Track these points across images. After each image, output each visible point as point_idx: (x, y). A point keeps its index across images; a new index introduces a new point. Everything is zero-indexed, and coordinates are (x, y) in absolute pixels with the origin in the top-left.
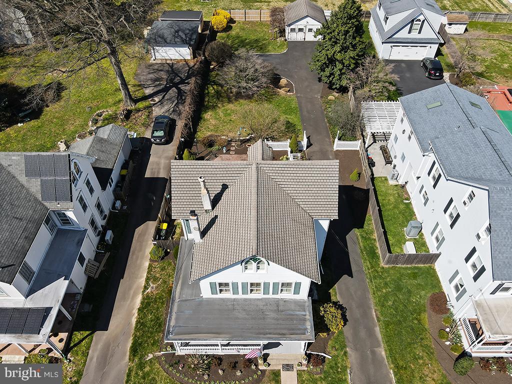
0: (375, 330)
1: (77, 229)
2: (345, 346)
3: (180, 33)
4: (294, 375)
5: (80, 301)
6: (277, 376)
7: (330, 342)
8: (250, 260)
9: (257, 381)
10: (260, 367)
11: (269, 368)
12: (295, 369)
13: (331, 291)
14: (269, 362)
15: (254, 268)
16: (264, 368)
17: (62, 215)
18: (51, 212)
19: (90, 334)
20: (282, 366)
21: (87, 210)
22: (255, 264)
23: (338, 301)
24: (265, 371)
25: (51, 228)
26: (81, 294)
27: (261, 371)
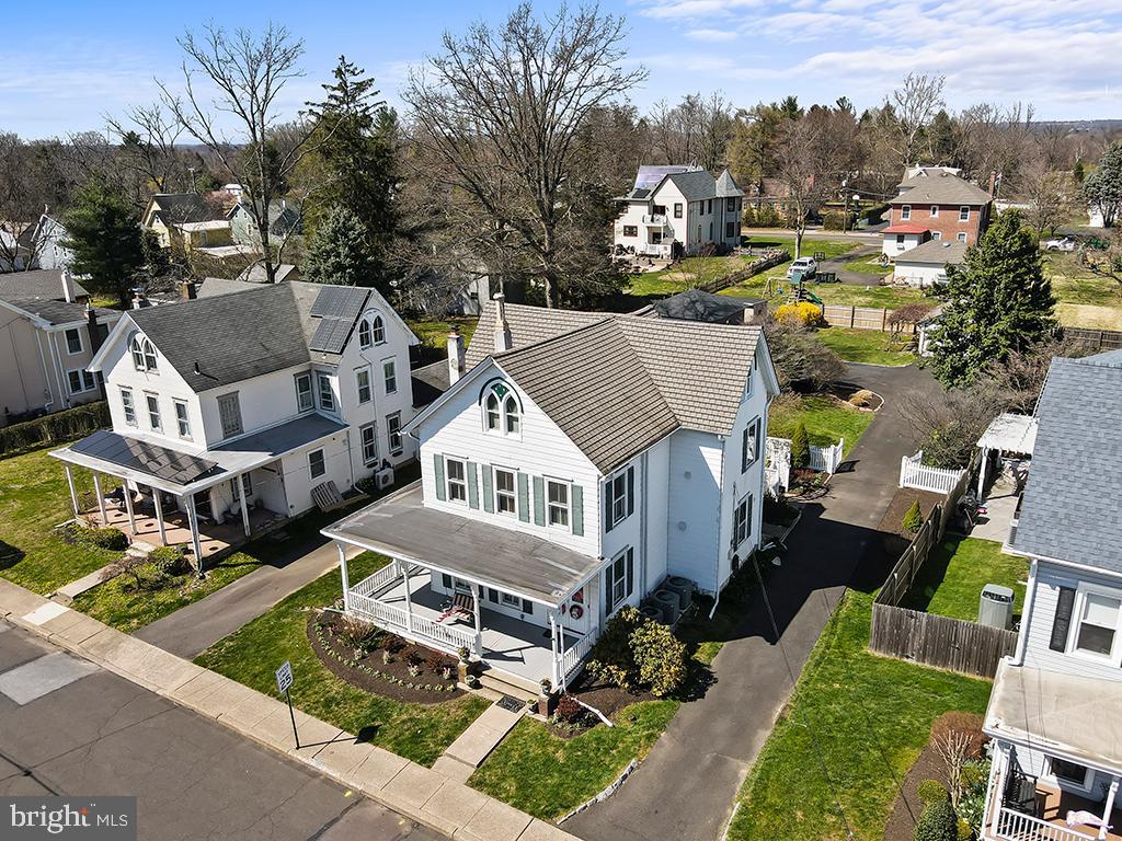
0: (756, 733)
1: (335, 420)
2: (662, 727)
3: (698, 305)
4: (512, 718)
5: (279, 526)
6: (480, 706)
7: (632, 706)
8: (493, 392)
9: (437, 698)
10: (459, 685)
11: (474, 691)
12: (521, 712)
13: (706, 646)
14: (482, 680)
15: (502, 422)
16: (467, 688)
17: (325, 384)
18: (314, 374)
19: (256, 563)
20: (500, 697)
21: (368, 405)
22: (501, 405)
23: (709, 666)
24: (463, 692)
25: (305, 402)
26: (287, 517)
27: (456, 689)
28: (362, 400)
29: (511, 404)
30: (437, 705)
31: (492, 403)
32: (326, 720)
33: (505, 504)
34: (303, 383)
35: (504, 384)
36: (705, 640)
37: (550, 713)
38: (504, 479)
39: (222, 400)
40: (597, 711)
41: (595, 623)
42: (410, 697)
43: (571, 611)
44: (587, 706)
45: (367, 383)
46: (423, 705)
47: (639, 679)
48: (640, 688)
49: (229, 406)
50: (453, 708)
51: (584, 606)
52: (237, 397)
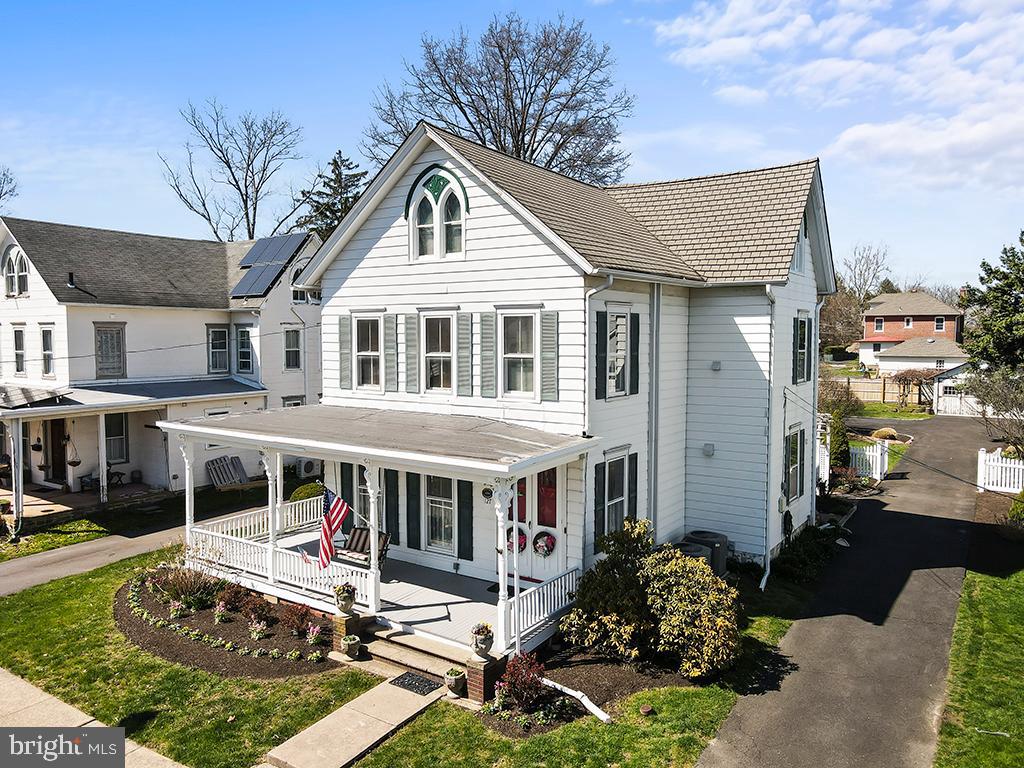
1: (252, 385)
2: (709, 730)
4: (415, 702)
5: (153, 500)
6: (361, 684)
7: (646, 693)
8: (426, 191)
9: (283, 669)
10: (333, 655)
11: (356, 664)
12: (434, 695)
13: (765, 621)
14: (373, 647)
15: (437, 241)
16: (343, 658)
17: (245, 342)
18: (233, 328)
19: (102, 532)
20: (399, 672)
21: (294, 373)
22: (437, 210)
23: (775, 648)
24: (336, 664)
25: (216, 362)
26: (166, 489)
27: (322, 660)
28: (288, 365)
29: (452, 206)
30: (282, 680)
31: (425, 211)
32: (73, 701)
33: (437, 376)
34: (219, 338)
35: (443, 173)
36: (761, 613)
37: (488, 696)
38: (437, 332)
39: (101, 328)
40: (578, 695)
41: (575, 562)
42: (238, 668)
43: (535, 543)
44: (559, 686)
45: (298, 347)
46: (255, 682)
47: (657, 643)
48: (660, 661)
49: (110, 340)
50: (310, 686)
51: (558, 532)
52: (123, 330)
